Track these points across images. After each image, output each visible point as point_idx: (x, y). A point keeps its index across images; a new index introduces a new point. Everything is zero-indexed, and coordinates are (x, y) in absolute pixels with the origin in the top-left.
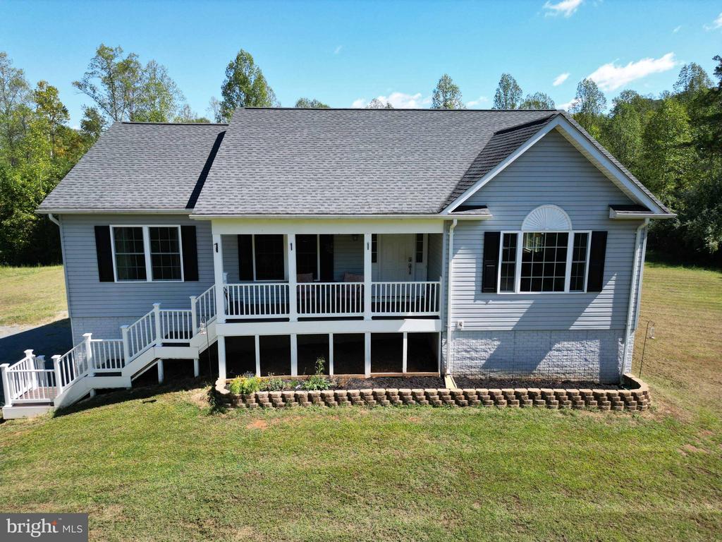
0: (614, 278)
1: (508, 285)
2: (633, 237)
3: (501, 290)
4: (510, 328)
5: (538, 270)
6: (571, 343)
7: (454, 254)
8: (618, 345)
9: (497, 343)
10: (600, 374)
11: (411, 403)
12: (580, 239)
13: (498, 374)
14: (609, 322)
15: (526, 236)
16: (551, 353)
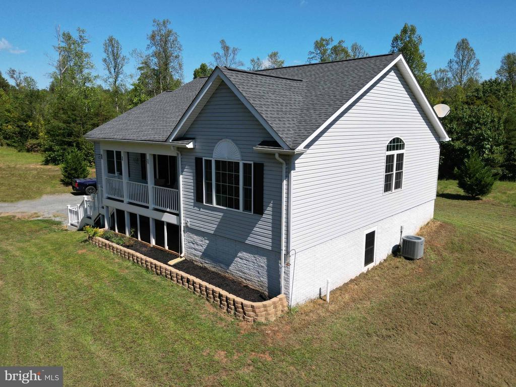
0: (271, 205)
1: (209, 200)
3: (206, 202)
4: (212, 232)
5: (224, 190)
7: (182, 171)
9: (208, 242)
10: (268, 288)
12: (247, 168)
13: (209, 265)
14: (270, 244)
15: (217, 162)
16: (237, 259)
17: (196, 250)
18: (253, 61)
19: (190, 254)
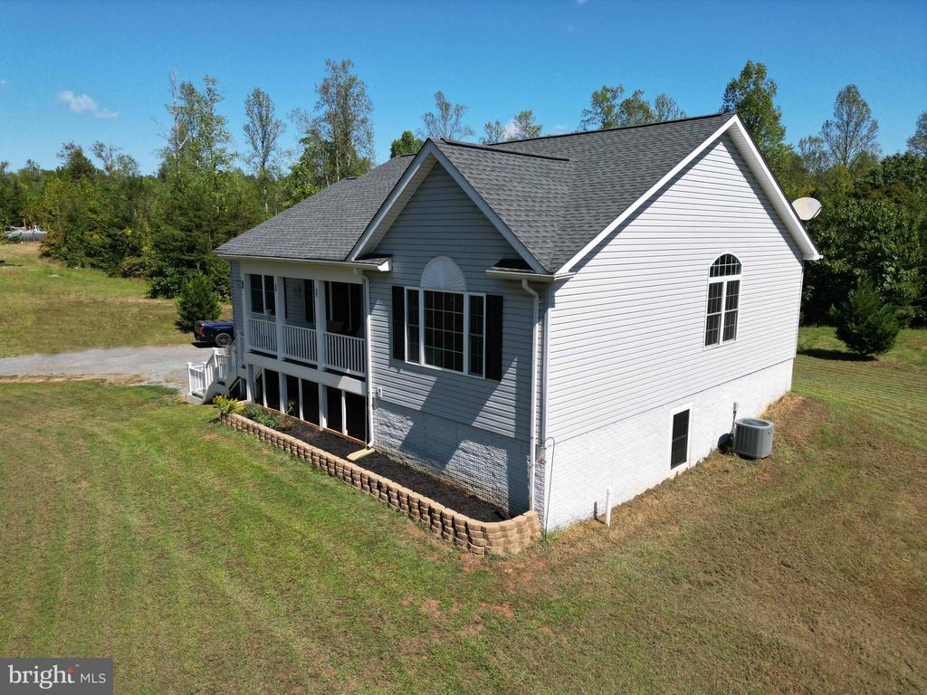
0: (514, 364)
1: (414, 356)
3: (409, 358)
4: (419, 408)
5: (439, 339)
6: (477, 445)
7: (371, 309)
8: (526, 465)
9: (411, 423)
10: (509, 497)
13: (413, 462)
14: (513, 428)
15: (428, 294)
16: (459, 452)
17: (392, 436)
18: (489, 126)
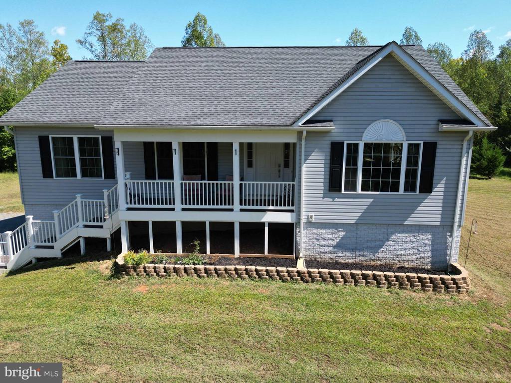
0: (443, 182)
1: (351, 186)
2: (460, 147)
3: (345, 190)
4: (353, 222)
5: (376, 174)
6: (404, 235)
7: (306, 159)
8: (447, 238)
9: (343, 233)
10: (431, 262)
11: (265, 278)
12: (413, 148)
14: (439, 219)
15: (367, 145)
16: (388, 243)
17: (321, 245)
19: (312, 252)
